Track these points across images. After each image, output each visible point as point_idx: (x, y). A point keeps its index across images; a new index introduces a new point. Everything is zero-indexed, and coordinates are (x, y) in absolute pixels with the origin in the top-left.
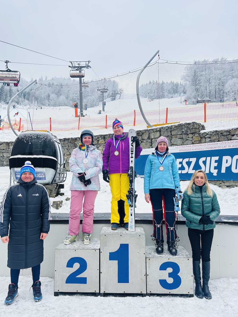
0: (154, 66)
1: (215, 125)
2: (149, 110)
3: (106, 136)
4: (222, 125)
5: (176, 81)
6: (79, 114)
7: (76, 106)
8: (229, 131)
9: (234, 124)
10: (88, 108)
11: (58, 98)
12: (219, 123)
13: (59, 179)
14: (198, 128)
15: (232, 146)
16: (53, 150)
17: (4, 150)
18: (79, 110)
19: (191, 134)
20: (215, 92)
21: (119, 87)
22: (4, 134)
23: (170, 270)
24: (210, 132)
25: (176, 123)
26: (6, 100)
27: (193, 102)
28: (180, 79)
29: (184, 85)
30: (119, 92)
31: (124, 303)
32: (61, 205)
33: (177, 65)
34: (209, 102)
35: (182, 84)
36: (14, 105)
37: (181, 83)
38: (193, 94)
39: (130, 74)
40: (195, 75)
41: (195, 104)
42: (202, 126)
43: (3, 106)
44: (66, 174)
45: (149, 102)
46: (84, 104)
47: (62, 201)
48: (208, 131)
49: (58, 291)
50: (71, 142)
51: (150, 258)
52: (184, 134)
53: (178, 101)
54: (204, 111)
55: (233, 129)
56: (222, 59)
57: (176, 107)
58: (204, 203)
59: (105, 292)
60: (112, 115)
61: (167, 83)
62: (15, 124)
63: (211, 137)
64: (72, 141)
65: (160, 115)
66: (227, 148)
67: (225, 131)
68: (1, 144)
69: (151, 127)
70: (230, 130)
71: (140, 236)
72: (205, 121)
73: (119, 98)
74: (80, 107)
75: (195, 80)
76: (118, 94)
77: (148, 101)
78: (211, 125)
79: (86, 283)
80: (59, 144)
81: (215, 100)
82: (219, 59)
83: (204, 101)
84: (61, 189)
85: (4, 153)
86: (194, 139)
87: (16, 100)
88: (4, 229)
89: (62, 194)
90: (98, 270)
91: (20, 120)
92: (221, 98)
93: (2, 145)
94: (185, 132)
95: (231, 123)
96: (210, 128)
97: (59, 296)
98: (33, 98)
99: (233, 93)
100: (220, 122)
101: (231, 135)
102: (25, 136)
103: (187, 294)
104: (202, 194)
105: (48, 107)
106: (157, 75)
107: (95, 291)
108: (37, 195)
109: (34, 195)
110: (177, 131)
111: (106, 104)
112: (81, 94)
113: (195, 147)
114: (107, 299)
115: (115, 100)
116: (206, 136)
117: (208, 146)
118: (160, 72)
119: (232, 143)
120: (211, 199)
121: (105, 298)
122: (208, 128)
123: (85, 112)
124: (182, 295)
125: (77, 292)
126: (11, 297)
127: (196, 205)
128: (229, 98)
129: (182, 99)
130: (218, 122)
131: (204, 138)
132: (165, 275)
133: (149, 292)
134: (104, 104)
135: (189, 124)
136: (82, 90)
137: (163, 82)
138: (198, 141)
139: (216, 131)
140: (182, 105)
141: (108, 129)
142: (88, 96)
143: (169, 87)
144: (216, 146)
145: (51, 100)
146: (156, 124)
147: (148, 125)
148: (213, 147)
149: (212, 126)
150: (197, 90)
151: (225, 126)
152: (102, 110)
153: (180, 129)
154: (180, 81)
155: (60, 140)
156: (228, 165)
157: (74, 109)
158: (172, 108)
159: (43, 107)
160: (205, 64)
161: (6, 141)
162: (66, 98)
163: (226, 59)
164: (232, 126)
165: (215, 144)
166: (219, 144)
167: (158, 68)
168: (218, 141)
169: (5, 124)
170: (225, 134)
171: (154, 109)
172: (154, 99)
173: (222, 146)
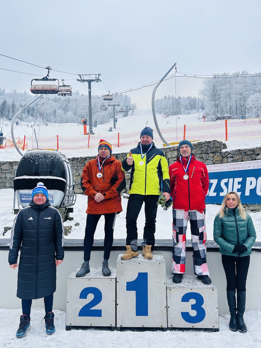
0: (171, 79)
1: (237, 144)
2: (165, 127)
3: (119, 155)
4: (245, 143)
5: (194, 95)
6: (88, 131)
7: (85, 123)
8: (253, 150)
9: (258, 143)
10: (98, 124)
11: (65, 114)
12: (242, 142)
13: (68, 202)
14: (219, 147)
15: (256, 166)
16: (62, 171)
17: (6, 170)
18: (88, 127)
19: (212, 153)
20: (236, 108)
21: (131, 102)
22: (7, 153)
23: (193, 301)
24: (233, 151)
25: (195, 141)
26: (8, 116)
27: (212, 119)
28: (198, 94)
29: (202, 100)
30: (132, 108)
31: (143, 338)
32: (70, 231)
33: (196, 79)
34: (230, 119)
35: (200, 99)
36: (17, 122)
37: (198, 98)
38: (212, 110)
39: (145, 88)
40: (214, 89)
41: (214, 121)
42: (224, 145)
43: (4, 122)
44: (76, 196)
45: (165, 119)
46: (93, 121)
47: (71, 227)
48: (231, 150)
49: (70, 325)
50: (80, 162)
51: (171, 289)
52: (204, 153)
53: (196, 117)
54: (225, 128)
55: (258, 148)
56: (243, 72)
57: (195, 124)
58: (238, 227)
59: (121, 326)
60: (124, 133)
61: (184, 98)
62: (19, 142)
63: (234, 157)
64: (81, 160)
65: (178, 133)
66: (252, 168)
67: (249, 150)
68: (4, 163)
69: (168, 145)
70: (255, 149)
71: (160, 263)
72: (227, 140)
73: (131, 114)
74: (90, 124)
75: (214, 95)
76: (131, 109)
77: (163, 118)
78: (233, 143)
79: (101, 316)
80: (68, 163)
81: (236, 116)
82: (240, 72)
83: (224, 118)
84: (70, 213)
85: (7, 174)
86: (216, 158)
87: (19, 116)
88: (13, 257)
89: (71, 219)
90: (114, 301)
91: (25, 138)
92: (242, 115)
93: (4, 165)
94: (205, 151)
95: (254, 141)
96: (232, 146)
97: (72, 330)
98: (38, 114)
99: (256, 109)
100: (243, 140)
101: (256, 155)
102: (31, 155)
103: (212, 329)
104: (235, 217)
105: (53, 124)
106: (175, 89)
107: (111, 325)
108: (49, 218)
109: (46, 218)
110: (196, 150)
111: (117, 121)
112: (90, 110)
113: (216, 167)
114: (124, 334)
115: (127, 116)
116: (228, 156)
117: (231, 166)
118: (178, 86)
119: (257, 163)
120: (246, 223)
121: (122, 332)
122: (229, 147)
123: (94, 129)
124: (206, 330)
125: (90, 326)
126: (22, 330)
127: (229, 230)
128: (251, 114)
129: (200, 115)
130: (240, 140)
131: (226, 158)
132: (187, 307)
133: (170, 326)
134: (115, 121)
135: (209, 142)
136: (91, 105)
137: (179, 97)
138: (219, 161)
139: (239, 150)
140: (200, 122)
141: (121, 148)
142: (98, 112)
143: (185, 102)
144: (240, 167)
145: (58, 116)
146: (173, 142)
147: (164, 144)
148: (235, 167)
149: (234, 145)
150: (216, 106)
151: (249, 145)
152: (113, 128)
153: (199, 147)
154: (197, 96)
155: (69, 159)
156: (253, 187)
157: (82, 127)
158: (190, 125)
159: (48, 124)
160: (225, 77)
161: (9, 161)
162: (74, 114)
163: (248, 72)
164: (256, 144)
165: (238, 164)
166: (242, 165)
167: (175, 81)
168: (242, 161)
169: (7, 142)
170: (249, 153)
171: (171, 126)
172: (169, 115)
173: (245, 166)
